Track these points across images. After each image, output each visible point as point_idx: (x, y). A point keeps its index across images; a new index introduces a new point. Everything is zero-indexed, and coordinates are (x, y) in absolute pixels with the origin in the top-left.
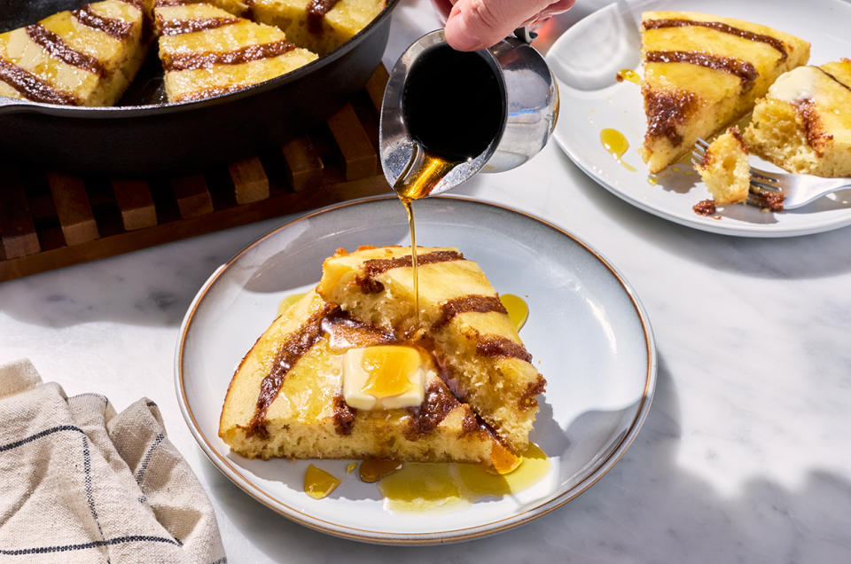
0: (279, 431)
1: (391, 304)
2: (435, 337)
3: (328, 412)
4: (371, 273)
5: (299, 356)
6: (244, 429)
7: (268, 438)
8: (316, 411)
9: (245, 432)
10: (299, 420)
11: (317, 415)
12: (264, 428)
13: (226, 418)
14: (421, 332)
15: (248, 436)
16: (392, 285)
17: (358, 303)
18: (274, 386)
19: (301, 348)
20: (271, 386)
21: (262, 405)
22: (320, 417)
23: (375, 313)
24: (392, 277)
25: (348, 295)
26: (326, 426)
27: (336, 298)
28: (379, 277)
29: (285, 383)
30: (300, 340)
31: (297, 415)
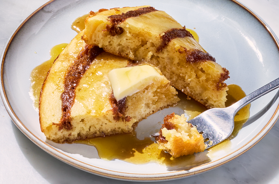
0: (78, 123)
1: (130, 39)
2: (159, 55)
3: (108, 108)
4: (116, 23)
5: (79, 78)
6: (57, 125)
7: (72, 128)
8: (101, 108)
9: (58, 126)
10: (91, 114)
11: (102, 110)
12: (69, 123)
13: (44, 120)
14: (150, 54)
15: (60, 129)
16: (129, 28)
17: (109, 42)
18: (70, 97)
19: (79, 73)
20: (68, 97)
21: (65, 109)
22: (104, 111)
23: (120, 47)
24: (129, 23)
25: (102, 38)
26: (107, 116)
27: (95, 41)
28: (121, 25)
29: (76, 94)
30: (77, 69)
31: (89, 112)
